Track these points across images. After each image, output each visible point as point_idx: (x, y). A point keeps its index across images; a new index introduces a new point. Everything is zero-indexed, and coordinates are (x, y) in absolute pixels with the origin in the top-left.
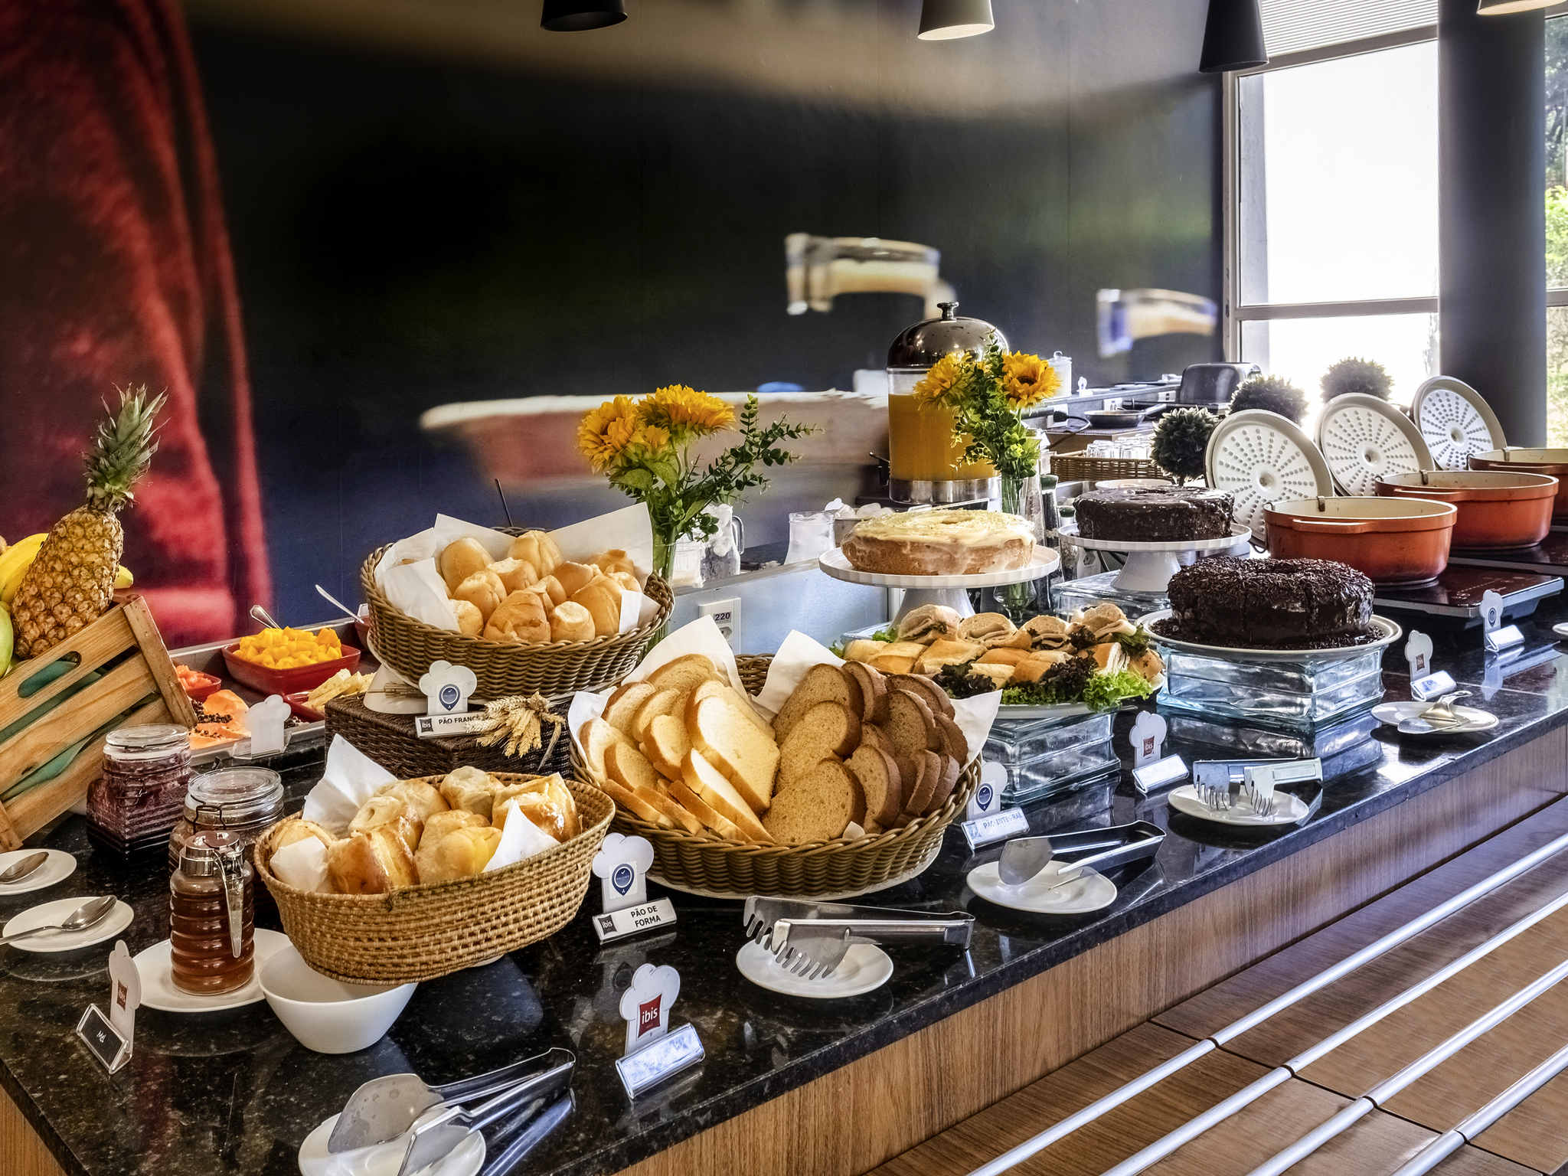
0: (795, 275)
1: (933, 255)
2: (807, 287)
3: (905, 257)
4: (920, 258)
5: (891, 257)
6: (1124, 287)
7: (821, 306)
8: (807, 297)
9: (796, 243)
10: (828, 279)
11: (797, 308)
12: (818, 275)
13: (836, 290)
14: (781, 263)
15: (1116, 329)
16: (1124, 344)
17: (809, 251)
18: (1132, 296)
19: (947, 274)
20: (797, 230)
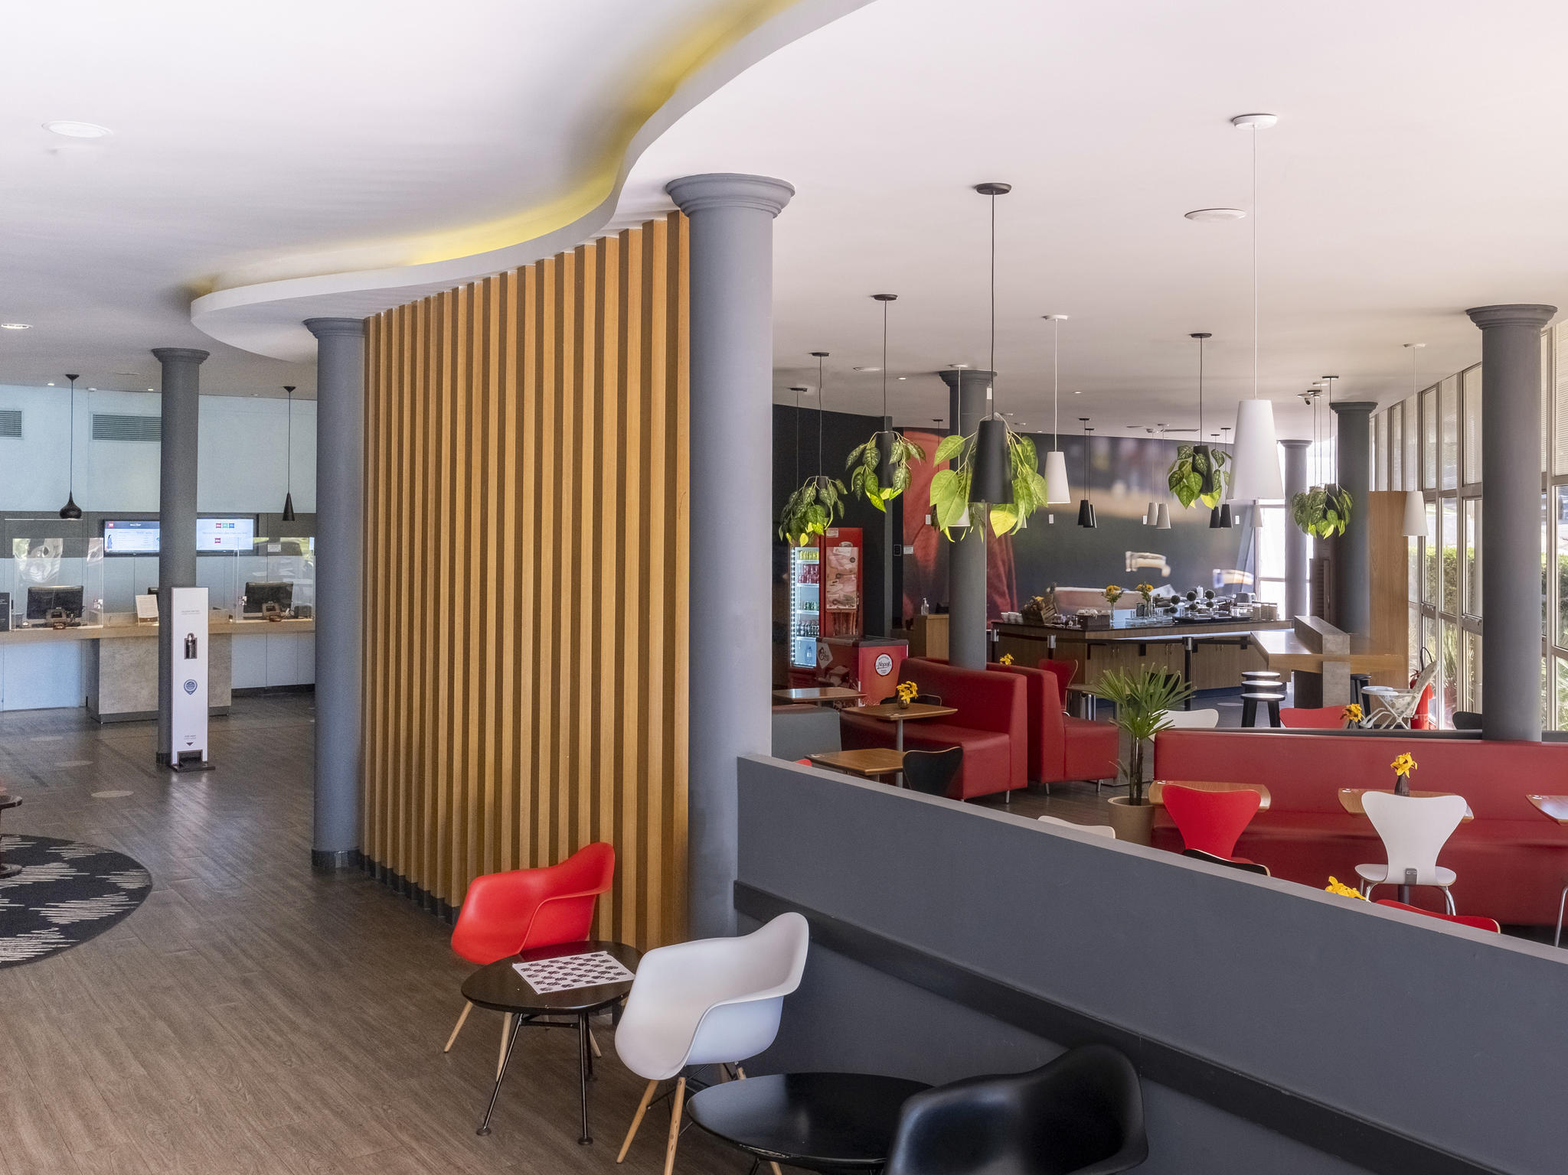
0: (1128, 562)
1: (1164, 558)
2: (1131, 565)
3: (1156, 558)
4: (1161, 559)
5: (1153, 558)
6: (1221, 569)
7: (1134, 570)
8: (1131, 568)
9: (1128, 554)
10: (1136, 563)
11: (1128, 570)
12: (1134, 561)
13: (1138, 566)
14: (1124, 559)
15: (1219, 581)
16: (1222, 585)
17: (1132, 556)
18: (1224, 572)
19: (1168, 563)
20: (1129, 550)
